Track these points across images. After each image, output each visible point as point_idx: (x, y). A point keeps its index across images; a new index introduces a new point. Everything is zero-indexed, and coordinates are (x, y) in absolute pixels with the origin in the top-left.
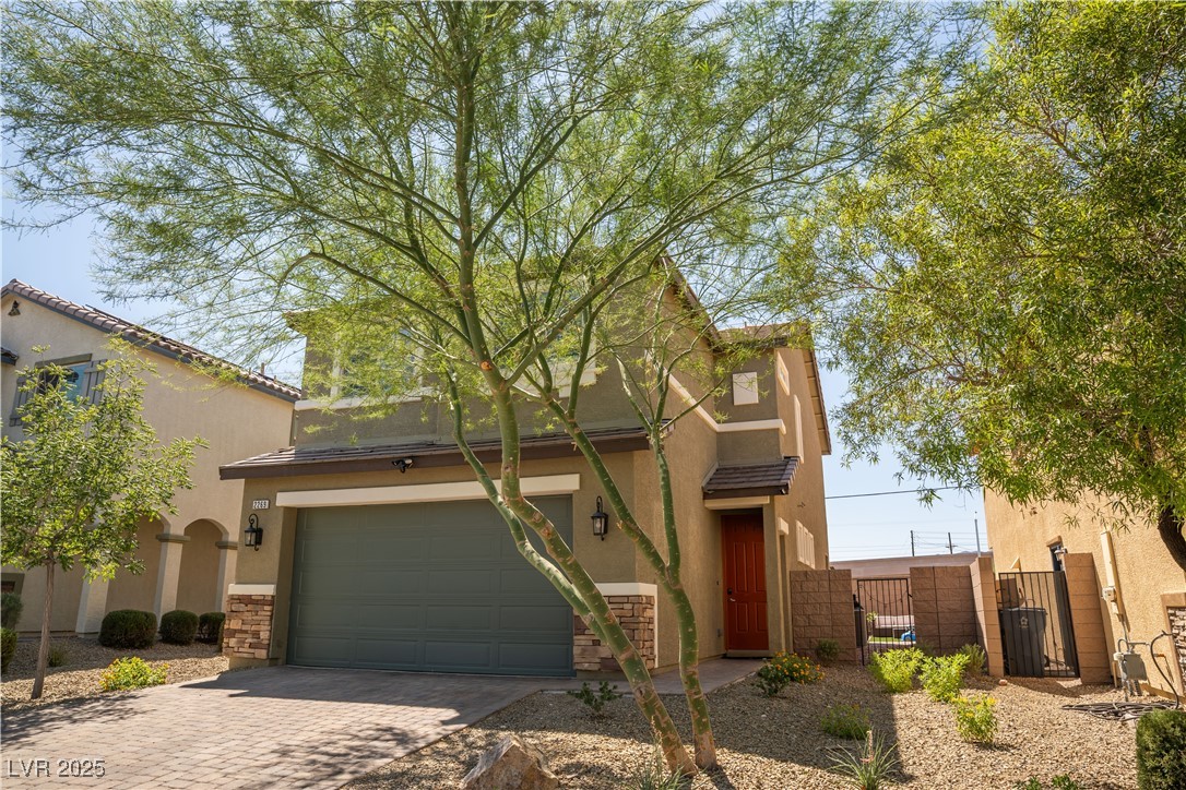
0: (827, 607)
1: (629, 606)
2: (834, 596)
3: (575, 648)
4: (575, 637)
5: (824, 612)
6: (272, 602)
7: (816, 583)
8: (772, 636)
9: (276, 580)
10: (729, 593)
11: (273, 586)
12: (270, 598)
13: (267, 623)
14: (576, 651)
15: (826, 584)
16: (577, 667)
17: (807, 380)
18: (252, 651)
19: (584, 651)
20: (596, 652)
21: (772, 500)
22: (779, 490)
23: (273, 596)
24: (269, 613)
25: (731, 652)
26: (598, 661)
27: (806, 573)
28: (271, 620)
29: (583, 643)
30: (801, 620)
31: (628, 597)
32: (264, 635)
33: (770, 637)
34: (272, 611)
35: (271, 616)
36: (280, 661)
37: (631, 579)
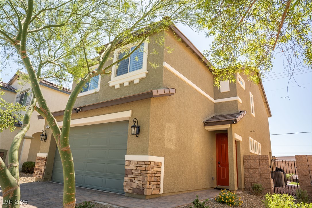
0: (258, 170)
1: (144, 166)
2: (261, 166)
3: (124, 182)
4: (125, 178)
5: (257, 172)
6: (46, 159)
7: (254, 161)
8: (230, 181)
9: (48, 152)
10: (219, 163)
11: (46, 154)
12: (45, 158)
13: (44, 166)
14: (125, 184)
15: (258, 161)
16: (125, 191)
17: (259, 90)
18: (39, 175)
19: (127, 184)
20: (131, 185)
21: (231, 126)
22: (233, 122)
23: (46, 157)
24: (44, 163)
25: (219, 187)
26: (131, 189)
27: (250, 156)
28: (45, 165)
29: (127, 180)
30: (248, 175)
31: (144, 161)
32: (43, 170)
33: (230, 182)
34: (46, 162)
35: (45, 164)
36: (48, 180)
37: (146, 154)
